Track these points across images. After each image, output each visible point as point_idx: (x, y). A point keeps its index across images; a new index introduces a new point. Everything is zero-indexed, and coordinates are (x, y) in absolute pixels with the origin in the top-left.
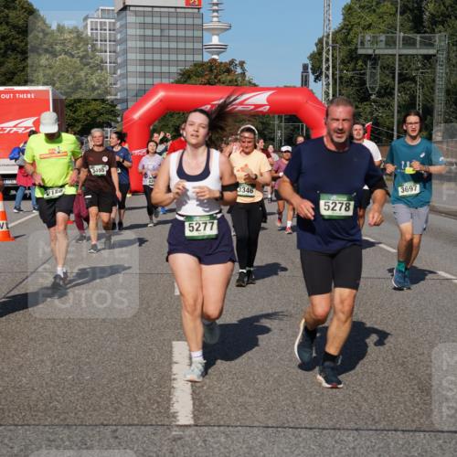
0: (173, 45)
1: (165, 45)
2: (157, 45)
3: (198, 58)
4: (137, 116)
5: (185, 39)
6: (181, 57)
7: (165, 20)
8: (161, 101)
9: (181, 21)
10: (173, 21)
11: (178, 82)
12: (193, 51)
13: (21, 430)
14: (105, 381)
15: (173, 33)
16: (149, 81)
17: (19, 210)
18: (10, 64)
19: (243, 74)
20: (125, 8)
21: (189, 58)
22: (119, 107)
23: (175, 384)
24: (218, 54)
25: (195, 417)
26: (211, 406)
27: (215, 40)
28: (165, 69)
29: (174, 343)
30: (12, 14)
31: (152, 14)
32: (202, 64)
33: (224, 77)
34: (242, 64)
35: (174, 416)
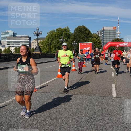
0: (111, 36)
1: (110, 36)
2: (109, 36)
3: (115, 38)
4: (106, 47)
5: (113, 35)
6: (113, 38)
7: (110, 32)
8: (110, 45)
9: (113, 32)
10: (111, 32)
11: (112, 42)
12: (115, 37)
13: (89, 96)
14: (101, 90)
15: (111, 34)
16: (107, 41)
17: (87, 62)
18: (86, 39)
19: (123, 40)
20: (104, 30)
21: (114, 38)
22: (102, 46)
23: (113, 91)
24: (119, 37)
25: (116, 96)
26: (119, 94)
27: (118, 35)
28: (110, 40)
29: (113, 84)
30: (86, 32)
31: (108, 31)
32: (116, 39)
33: (120, 41)
34: (123, 39)
35: (113, 96)
